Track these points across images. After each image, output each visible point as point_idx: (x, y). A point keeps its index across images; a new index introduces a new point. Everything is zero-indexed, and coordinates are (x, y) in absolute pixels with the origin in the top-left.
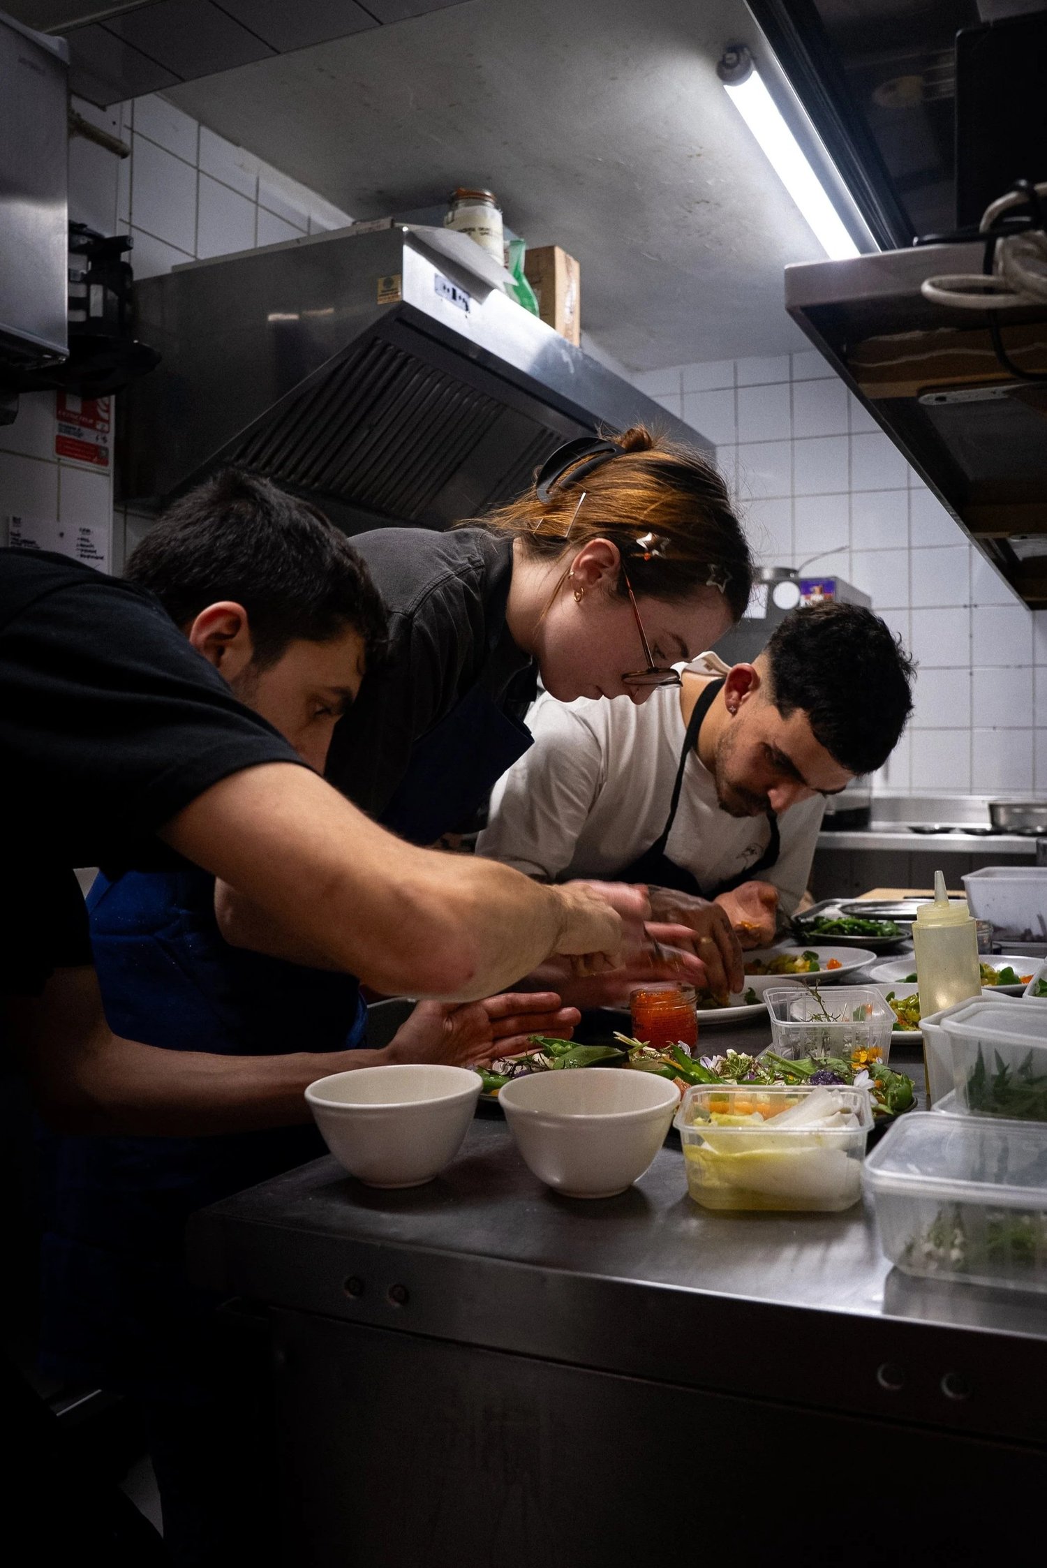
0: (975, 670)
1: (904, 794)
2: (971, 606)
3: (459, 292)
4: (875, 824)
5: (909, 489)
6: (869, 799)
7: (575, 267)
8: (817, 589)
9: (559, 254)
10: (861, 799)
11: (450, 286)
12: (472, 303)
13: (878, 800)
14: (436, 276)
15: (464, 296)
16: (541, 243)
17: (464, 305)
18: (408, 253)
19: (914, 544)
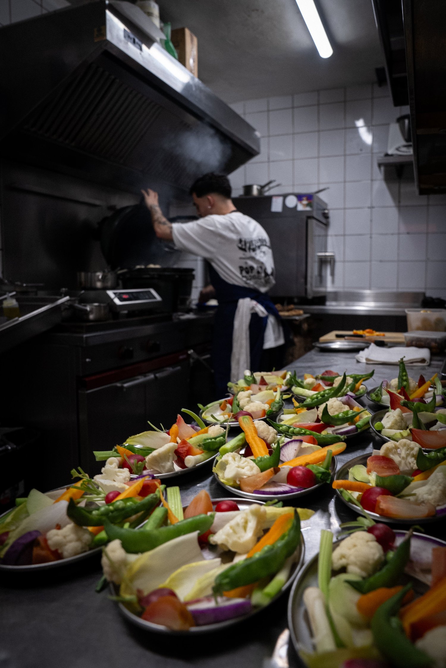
0: (373, 236)
1: (340, 290)
2: (372, 207)
3: (137, 40)
4: (328, 303)
5: (345, 155)
6: (326, 292)
7: (195, 40)
8: (304, 198)
9: (187, 32)
10: (321, 292)
11: (132, 36)
12: (144, 47)
13: (330, 293)
14: (125, 30)
15: (139, 43)
16: (179, 26)
17: (139, 47)
18: (108, 13)
19: (348, 179)
